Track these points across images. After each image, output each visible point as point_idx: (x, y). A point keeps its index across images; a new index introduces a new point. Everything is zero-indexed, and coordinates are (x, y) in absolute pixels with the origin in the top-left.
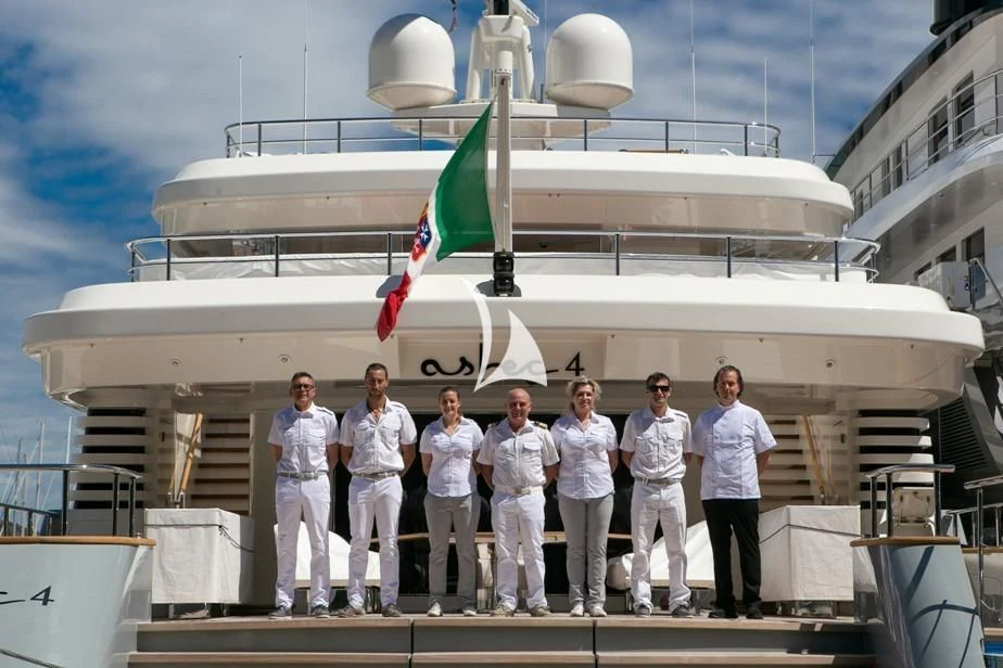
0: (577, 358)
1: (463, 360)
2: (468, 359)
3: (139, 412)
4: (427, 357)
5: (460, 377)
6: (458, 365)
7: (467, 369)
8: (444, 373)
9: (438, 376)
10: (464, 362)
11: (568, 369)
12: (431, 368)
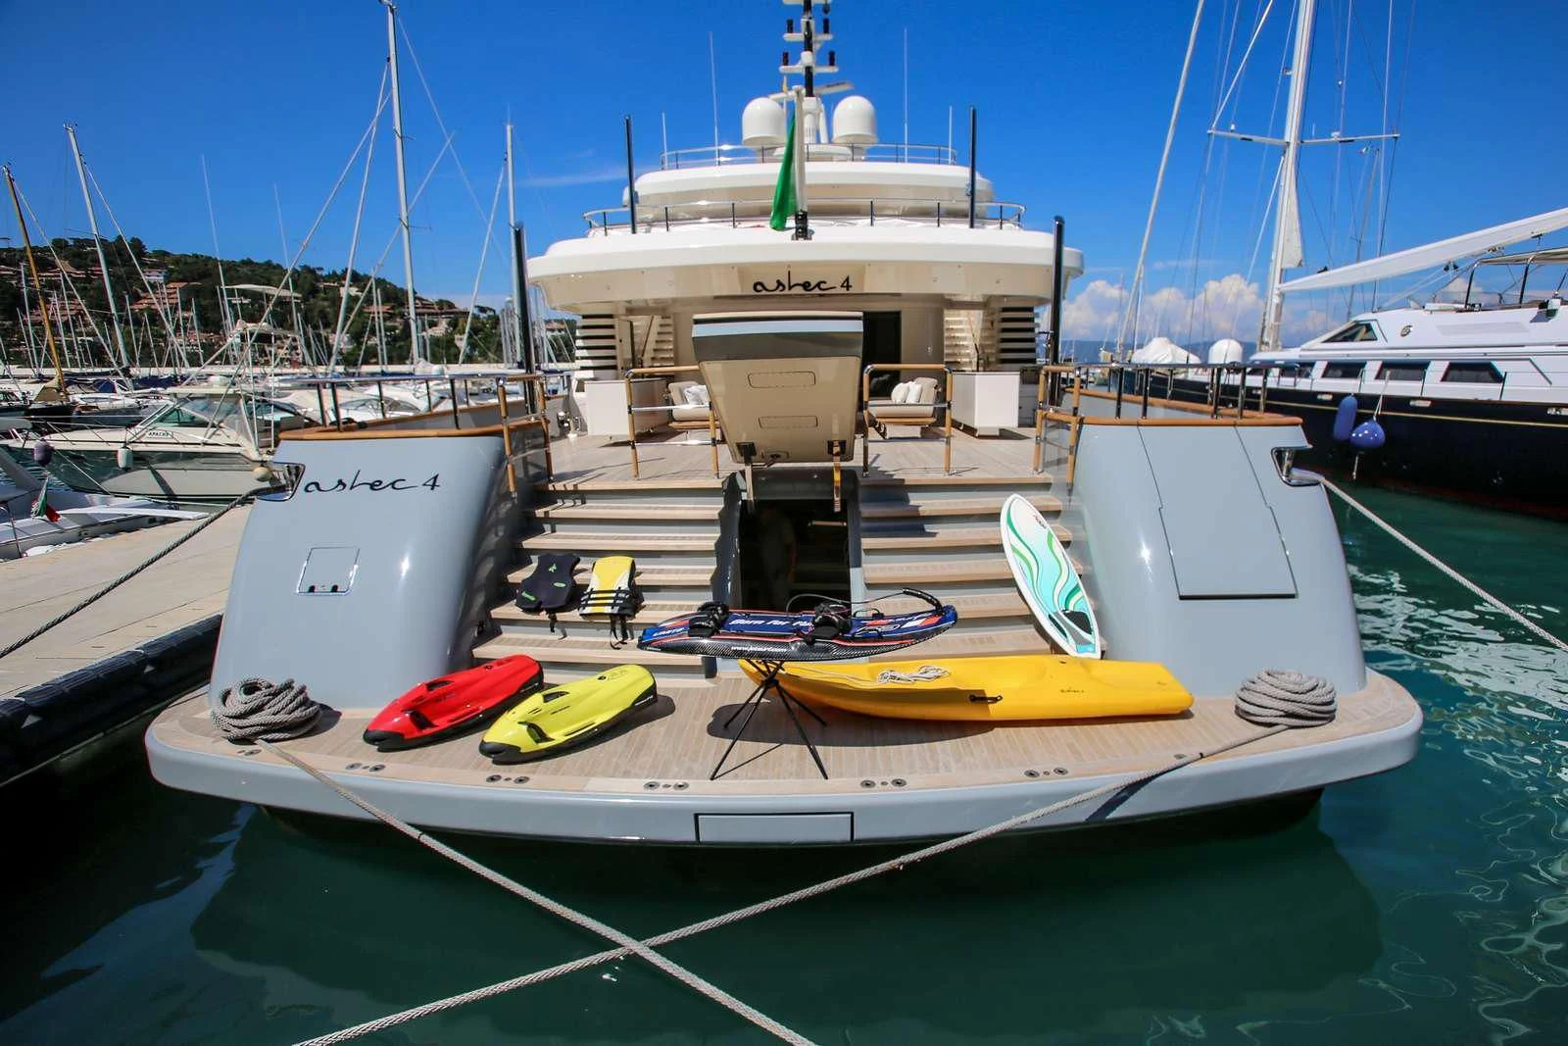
0: (847, 280)
1: (778, 281)
2: (781, 280)
3: (610, 316)
4: (756, 281)
5: (777, 292)
6: (776, 285)
7: (781, 288)
8: (767, 290)
9: (764, 293)
10: (779, 283)
11: (842, 286)
12: (759, 287)
